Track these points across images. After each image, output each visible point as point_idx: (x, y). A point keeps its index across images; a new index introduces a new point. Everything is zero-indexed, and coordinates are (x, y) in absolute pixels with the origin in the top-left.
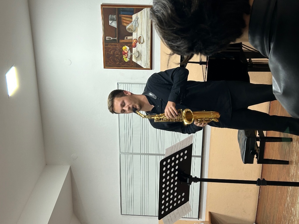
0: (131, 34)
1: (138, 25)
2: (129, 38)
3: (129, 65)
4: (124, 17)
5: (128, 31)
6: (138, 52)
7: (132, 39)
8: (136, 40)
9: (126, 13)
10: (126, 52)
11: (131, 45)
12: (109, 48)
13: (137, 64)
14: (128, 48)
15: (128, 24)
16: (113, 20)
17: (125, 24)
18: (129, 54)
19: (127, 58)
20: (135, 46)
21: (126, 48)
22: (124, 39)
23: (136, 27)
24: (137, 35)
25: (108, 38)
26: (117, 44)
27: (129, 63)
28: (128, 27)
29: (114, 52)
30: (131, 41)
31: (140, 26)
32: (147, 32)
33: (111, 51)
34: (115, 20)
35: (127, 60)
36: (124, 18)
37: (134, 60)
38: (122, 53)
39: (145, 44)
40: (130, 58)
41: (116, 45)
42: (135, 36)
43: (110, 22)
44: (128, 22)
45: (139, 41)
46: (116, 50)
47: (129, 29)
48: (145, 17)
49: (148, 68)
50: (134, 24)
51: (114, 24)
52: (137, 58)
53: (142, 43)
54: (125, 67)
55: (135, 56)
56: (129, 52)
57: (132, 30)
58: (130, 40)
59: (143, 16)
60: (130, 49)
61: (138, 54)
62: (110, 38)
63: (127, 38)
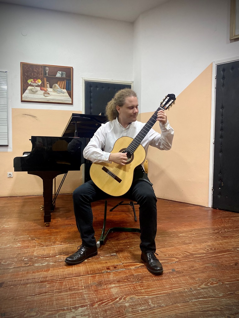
0: (51, 87)
1: (59, 93)
2: (48, 85)
3: (25, 83)
4: (64, 83)
5: (54, 85)
6: (37, 91)
7: (47, 87)
8: (46, 90)
9: (67, 85)
10: (36, 82)
11: (42, 86)
12: (39, 69)
13: (26, 90)
14: (40, 84)
15: (59, 86)
16: (62, 74)
17: (59, 83)
18: (34, 84)
19: (30, 82)
20: (41, 90)
21: (39, 82)
22: (47, 81)
23: (57, 91)
24: (51, 92)
25: (47, 69)
26: (42, 76)
27: (26, 83)
28: (57, 85)
29: (36, 72)
31: (58, 94)
32: (53, 99)
33: (37, 70)
34: (62, 76)
35: (29, 82)
36: (63, 83)
37: (29, 88)
38: (35, 79)
39: (44, 97)
41: (41, 74)
42: (50, 90)
43: (60, 72)
44: (61, 86)
45: (46, 93)
46: (38, 74)
47: (55, 86)
48: (65, 98)
49: (23, 99)
50: (59, 90)
51: (59, 75)
52: (31, 90)
53: (44, 95)
54: (23, 79)
55: (33, 89)
56: (36, 84)
57: (54, 88)
59: (65, 97)
60: (39, 85)
61: (35, 91)
62: (47, 70)
63: (48, 83)
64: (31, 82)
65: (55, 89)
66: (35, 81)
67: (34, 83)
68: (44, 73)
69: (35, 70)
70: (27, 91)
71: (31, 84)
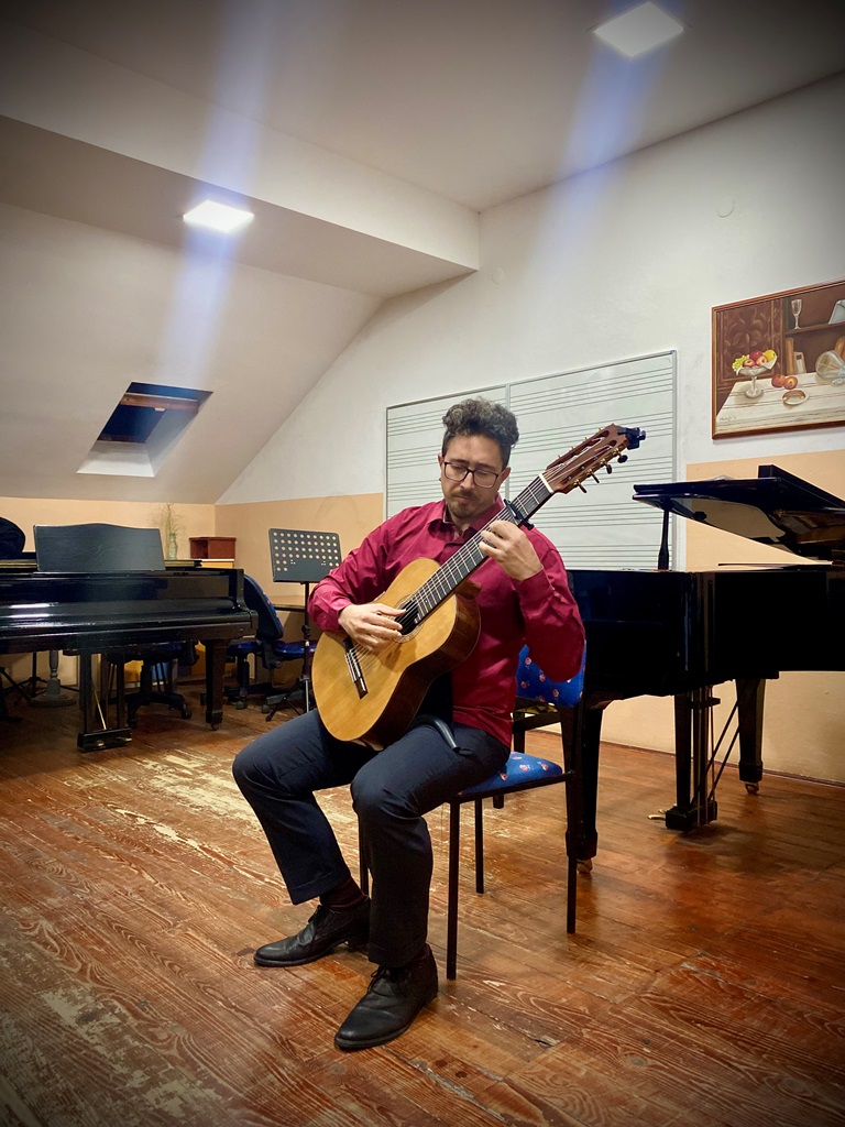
0: (810, 368)
1: (840, 385)
2: (800, 364)
3: (725, 374)
5: (821, 358)
6: (761, 395)
7: (796, 372)
8: (793, 383)
10: (760, 361)
11: (778, 374)
12: (769, 314)
13: (728, 395)
14: (770, 366)
15: (841, 356)
17: (840, 346)
18: (752, 372)
19: (741, 367)
20: (776, 385)
21: (770, 359)
22: (795, 350)
23: (832, 379)
24: (810, 385)
25: (796, 304)
26: (780, 333)
27: (728, 374)
28: (832, 355)
29: (759, 329)
30: (791, 369)
31: (837, 390)
32: (817, 413)
33: (762, 319)
35: (738, 366)
37: (738, 386)
38: (755, 351)
39: (782, 410)
40: (743, 375)
41: (777, 330)
42: (805, 379)
45: (793, 393)
46: (763, 332)
47: (826, 361)
49: (718, 428)
50: (841, 372)
51: (839, 314)
52: (743, 394)
53: (785, 404)
54: (719, 363)
55: (749, 387)
56: (760, 370)
57: (821, 368)
58: (794, 365)
60: (769, 371)
61: (754, 394)
62: (796, 310)
63: (799, 357)
64: (744, 366)
65: (825, 372)
66: (755, 360)
67: (751, 367)
68: (784, 323)
69: (755, 322)
70: (730, 401)
71: (744, 372)
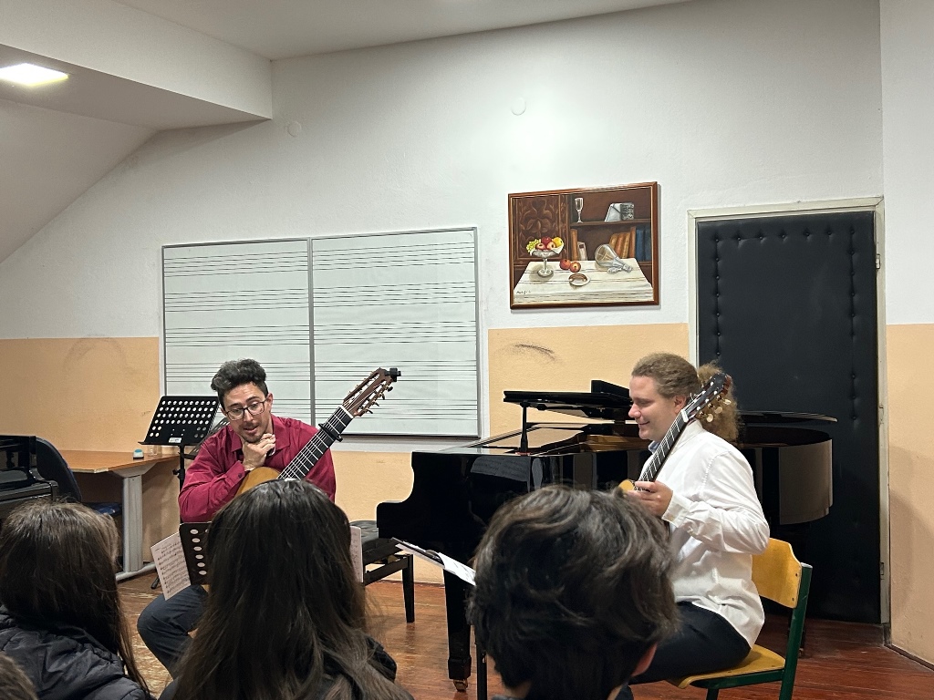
0: (590, 257)
1: (614, 273)
2: (583, 252)
3: (520, 254)
4: (630, 238)
5: (599, 249)
6: (551, 275)
7: (579, 259)
8: (577, 268)
9: (640, 242)
10: (550, 246)
11: (565, 258)
12: (556, 207)
13: (523, 272)
14: (558, 251)
15: (615, 249)
16: (623, 212)
17: (613, 241)
18: (544, 254)
19: (534, 249)
20: (563, 268)
21: (558, 245)
22: (578, 240)
23: (608, 267)
24: (591, 270)
25: (579, 202)
26: (566, 225)
27: (523, 254)
28: (607, 248)
30: (576, 256)
31: (612, 277)
32: (596, 294)
33: (550, 210)
34: (622, 217)
35: (531, 248)
36: (627, 239)
37: (532, 266)
38: (546, 237)
39: (571, 290)
40: (536, 257)
41: (563, 221)
42: (587, 265)
43: (617, 206)
44: (619, 248)
45: (577, 276)
46: (553, 221)
47: (603, 252)
48: (631, 287)
49: (515, 300)
50: (615, 262)
51: (613, 216)
52: (536, 272)
53: (571, 284)
54: (515, 244)
55: (541, 267)
56: (550, 254)
57: (599, 258)
58: (578, 254)
59: (634, 284)
60: (557, 255)
61: (546, 274)
62: (579, 207)
63: (581, 247)
64: (536, 248)
65: (602, 261)
66: (546, 245)
67: (542, 250)
68: (569, 217)
69: (545, 212)
70: (525, 277)
71: (536, 254)
